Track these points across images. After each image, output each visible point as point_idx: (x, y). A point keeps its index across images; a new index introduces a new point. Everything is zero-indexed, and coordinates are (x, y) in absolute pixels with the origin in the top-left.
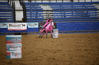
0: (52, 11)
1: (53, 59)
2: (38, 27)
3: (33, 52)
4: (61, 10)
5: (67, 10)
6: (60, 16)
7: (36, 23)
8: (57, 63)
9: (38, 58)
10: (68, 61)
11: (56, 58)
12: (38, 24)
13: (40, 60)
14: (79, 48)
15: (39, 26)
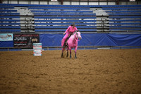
0: (33, 17)
1: (34, 87)
2: (12, 40)
3: (4, 77)
4: (46, 16)
5: (55, 16)
6: (44, 24)
7: (9, 34)
8: (39, 92)
9: (13, 85)
10: (55, 90)
11: (39, 85)
12: (12, 35)
13: (15, 89)
14: (72, 71)
15: (14, 38)
